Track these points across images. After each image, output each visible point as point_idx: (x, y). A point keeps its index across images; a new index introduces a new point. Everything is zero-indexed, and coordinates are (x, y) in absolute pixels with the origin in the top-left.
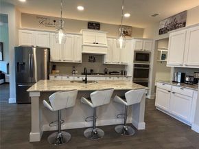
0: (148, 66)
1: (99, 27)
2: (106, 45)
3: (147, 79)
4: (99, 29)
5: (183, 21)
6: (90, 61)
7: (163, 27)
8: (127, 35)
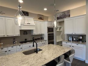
0: (53, 34)
1: (28, 14)
2: (34, 25)
3: (53, 40)
4: (28, 16)
5: (68, 14)
6: (24, 34)
7: (59, 16)
8: (42, 19)
